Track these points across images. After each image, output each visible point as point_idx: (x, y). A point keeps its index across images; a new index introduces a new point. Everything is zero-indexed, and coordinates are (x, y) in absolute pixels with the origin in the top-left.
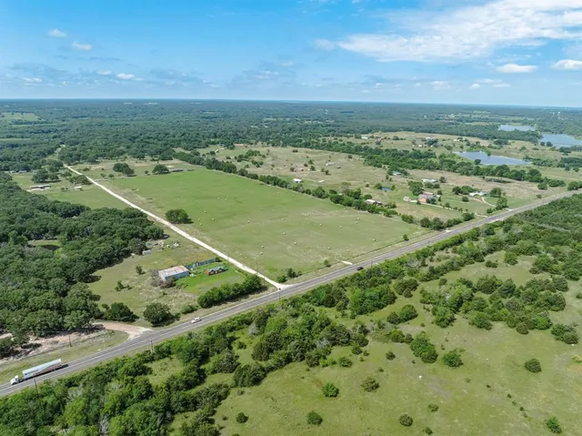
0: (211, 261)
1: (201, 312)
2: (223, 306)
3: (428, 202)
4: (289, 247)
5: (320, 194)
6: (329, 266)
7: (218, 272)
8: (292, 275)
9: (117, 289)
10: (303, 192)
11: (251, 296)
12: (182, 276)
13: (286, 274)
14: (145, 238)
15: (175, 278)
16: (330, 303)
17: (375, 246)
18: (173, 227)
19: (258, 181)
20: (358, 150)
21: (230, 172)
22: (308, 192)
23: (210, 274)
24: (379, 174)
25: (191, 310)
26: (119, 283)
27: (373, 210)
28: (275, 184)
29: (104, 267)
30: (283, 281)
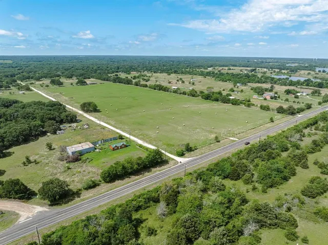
0: (115, 139)
1: (104, 187)
2: (127, 180)
3: (272, 98)
4: (179, 128)
5: (193, 94)
6: (219, 142)
7: (121, 147)
8: (189, 149)
9: (24, 163)
10: (181, 94)
11: (153, 170)
12: (88, 151)
13: (184, 148)
14: (62, 122)
15: (81, 153)
17: (250, 126)
18: (86, 115)
19: (148, 88)
20: (209, 74)
21: (129, 84)
22: (184, 93)
23: (114, 149)
24: (229, 85)
25: (93, 186)
26: (27, 159)
27: (235, 103)
28: (160, 90)
29: (19, 144)
30: (181, 155)
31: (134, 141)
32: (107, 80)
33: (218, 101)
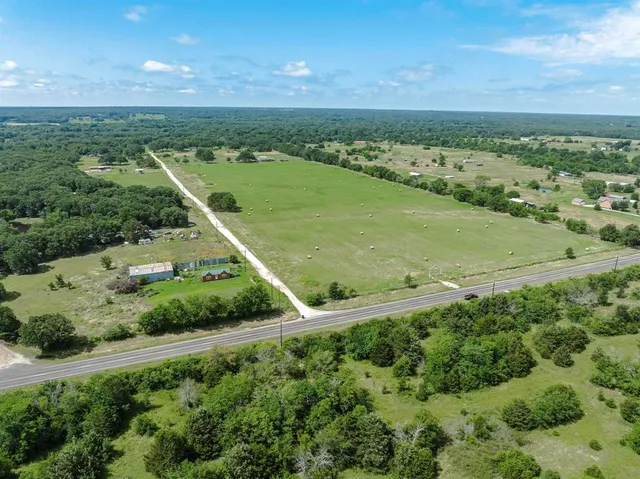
0: (222, 261)
2: (186, 334)
3: (615, 207)
4: (360, 252)
5: (439, 189)
6: (414, 287)
7: (220, 277)
8: (337, 294)
9: (52, 286)
10: (417, 186)
11: (245, 323)
13: (325, 291)
15: (145, 281)
16: (383, 356)
17: (511, 262)
18: (213, 218)
19: (361, 173)
20: (511, 150)
21: (331, 164)
22: (423, 186)
23: (205, 279)
24: (540, 174)
25: (122, 335)
26: (60, 279)
27: (518, 212)
28: (381, 177)
30: (316, 302)
31: (254, 269)
32: (297, 155)
33: (483, 206)
